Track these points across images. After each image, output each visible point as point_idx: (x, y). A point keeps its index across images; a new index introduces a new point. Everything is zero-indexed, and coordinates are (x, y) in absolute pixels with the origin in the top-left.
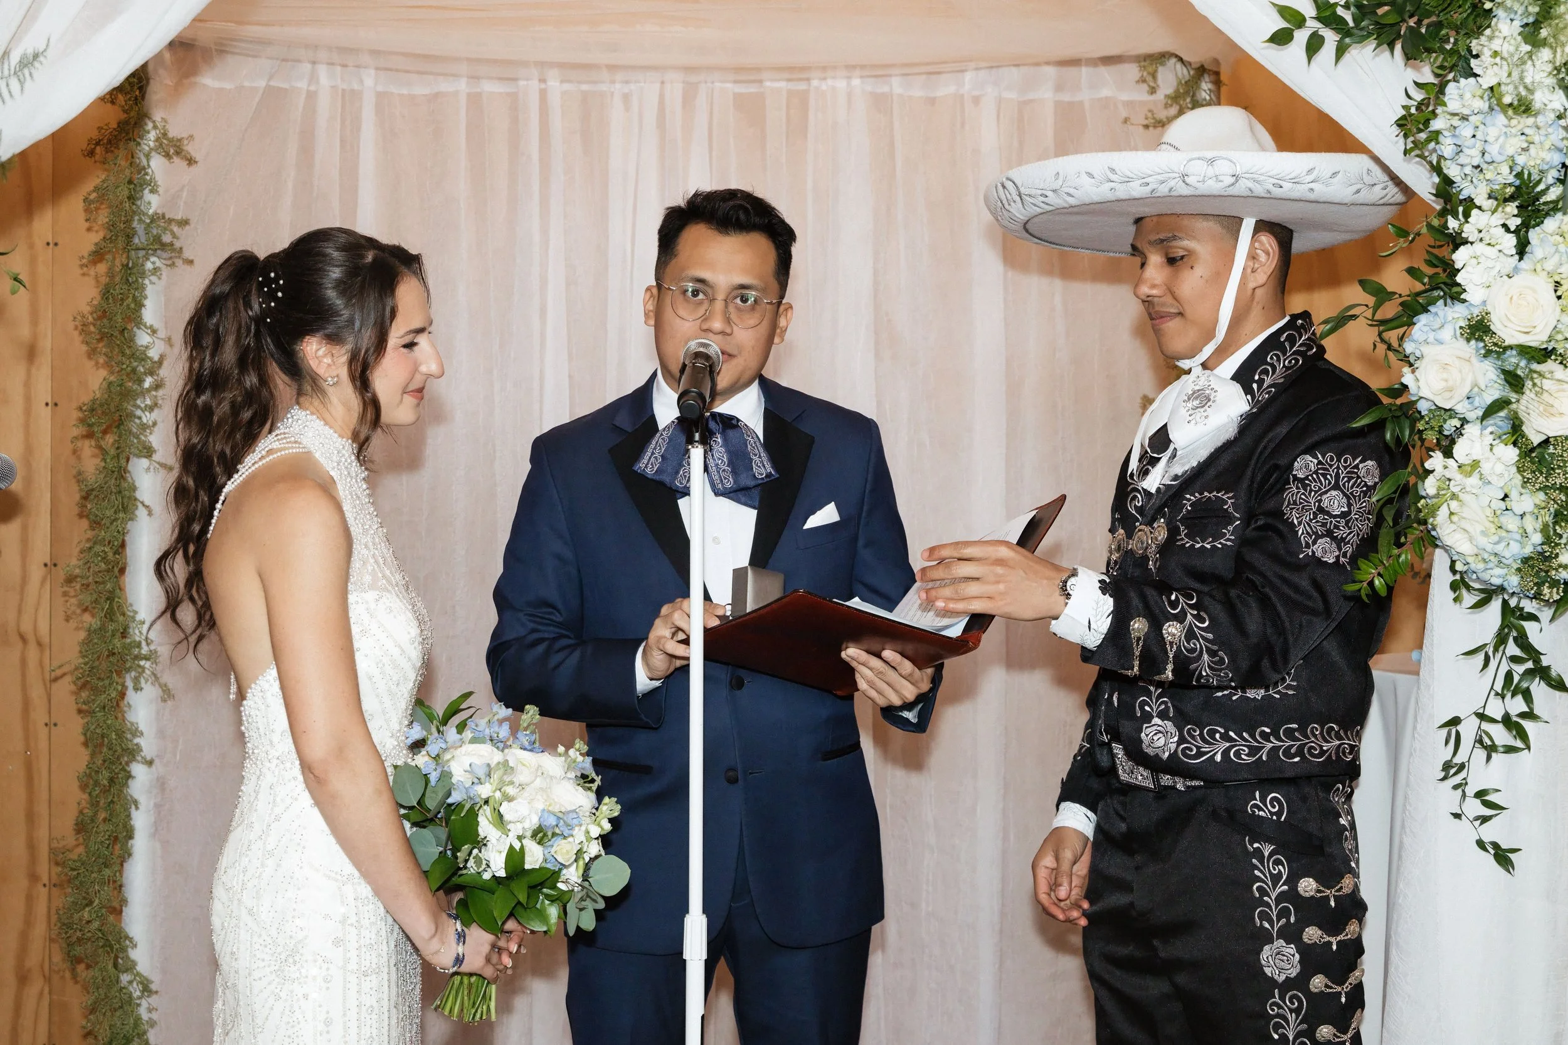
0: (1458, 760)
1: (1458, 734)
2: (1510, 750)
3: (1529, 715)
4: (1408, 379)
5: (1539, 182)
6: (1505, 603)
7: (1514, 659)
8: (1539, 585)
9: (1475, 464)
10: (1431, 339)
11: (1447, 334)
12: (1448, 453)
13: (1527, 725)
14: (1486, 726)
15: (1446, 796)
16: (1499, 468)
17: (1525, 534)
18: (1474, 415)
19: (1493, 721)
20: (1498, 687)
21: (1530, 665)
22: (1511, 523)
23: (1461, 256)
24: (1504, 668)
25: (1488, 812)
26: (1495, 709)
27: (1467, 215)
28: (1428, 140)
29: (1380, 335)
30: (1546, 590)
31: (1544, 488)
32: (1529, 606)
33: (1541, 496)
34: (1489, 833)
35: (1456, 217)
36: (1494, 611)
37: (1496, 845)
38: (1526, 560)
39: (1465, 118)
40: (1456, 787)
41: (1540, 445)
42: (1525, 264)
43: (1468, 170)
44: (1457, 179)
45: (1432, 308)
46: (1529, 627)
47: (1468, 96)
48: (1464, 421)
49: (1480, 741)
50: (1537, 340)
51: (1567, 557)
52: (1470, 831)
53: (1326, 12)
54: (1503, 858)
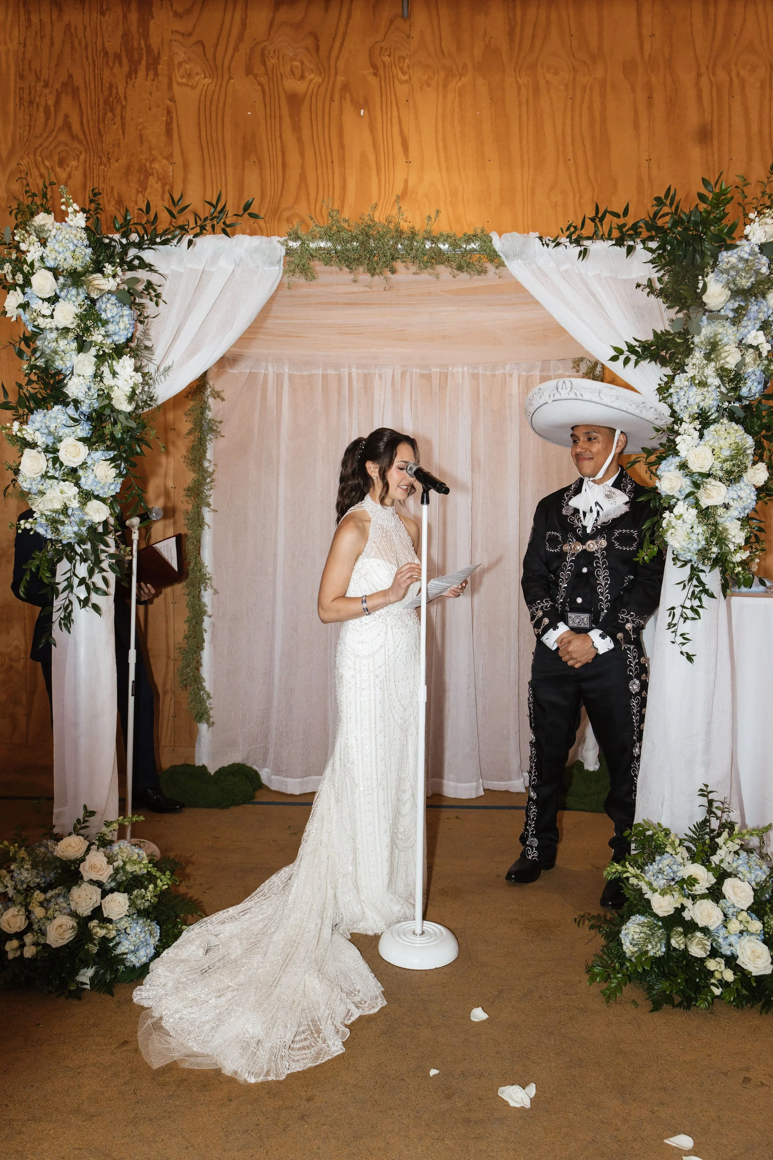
0: (674, 622)
1: (674, 613)
2: (693, 619)
3: (701, 607)
4: (657, 484)
5: (709, 412)
6: (692, 566)
7: (695, 586)
8: (704, 560)
9: (681, 515)
10: (666, 469)
11: (672, 468)
12: (671, 512)
13: (700, 610)
14: (684, 610)
15: (669, 635)
16: (690, 517)
17: (699, 541)
18: (681, 497)
19: (687, 608)
20: (689, 596)
21: (701, 588)
22: (694, 537)
23: (678, 439)
24: (692, 589)
25: (685, 641)
26: (688, 604)
27: (681, 424)
28: (668, 396)
29: (648, 467)
30: (706, 562)
31: (706, 525)
32: (701, 567)
33: (705, 527)
34: (685, 649)
35: (677, 425)
36: (688, 568)
37: (687, 653)
38: (699, 550)
39: (681, 388)
40: (673, 632)
41: (706, 509)
42: (702, 442)
43: (682, 407)
44: (678, 411)
45: (668, 459)
46: (701, 575)
47: (683, 380)
48: (678, 500)
49: (682, 616)
50: (705, 470)
51: (715, 549)
52: (677, 648)
53: (631, 349)
54: (690, 658)
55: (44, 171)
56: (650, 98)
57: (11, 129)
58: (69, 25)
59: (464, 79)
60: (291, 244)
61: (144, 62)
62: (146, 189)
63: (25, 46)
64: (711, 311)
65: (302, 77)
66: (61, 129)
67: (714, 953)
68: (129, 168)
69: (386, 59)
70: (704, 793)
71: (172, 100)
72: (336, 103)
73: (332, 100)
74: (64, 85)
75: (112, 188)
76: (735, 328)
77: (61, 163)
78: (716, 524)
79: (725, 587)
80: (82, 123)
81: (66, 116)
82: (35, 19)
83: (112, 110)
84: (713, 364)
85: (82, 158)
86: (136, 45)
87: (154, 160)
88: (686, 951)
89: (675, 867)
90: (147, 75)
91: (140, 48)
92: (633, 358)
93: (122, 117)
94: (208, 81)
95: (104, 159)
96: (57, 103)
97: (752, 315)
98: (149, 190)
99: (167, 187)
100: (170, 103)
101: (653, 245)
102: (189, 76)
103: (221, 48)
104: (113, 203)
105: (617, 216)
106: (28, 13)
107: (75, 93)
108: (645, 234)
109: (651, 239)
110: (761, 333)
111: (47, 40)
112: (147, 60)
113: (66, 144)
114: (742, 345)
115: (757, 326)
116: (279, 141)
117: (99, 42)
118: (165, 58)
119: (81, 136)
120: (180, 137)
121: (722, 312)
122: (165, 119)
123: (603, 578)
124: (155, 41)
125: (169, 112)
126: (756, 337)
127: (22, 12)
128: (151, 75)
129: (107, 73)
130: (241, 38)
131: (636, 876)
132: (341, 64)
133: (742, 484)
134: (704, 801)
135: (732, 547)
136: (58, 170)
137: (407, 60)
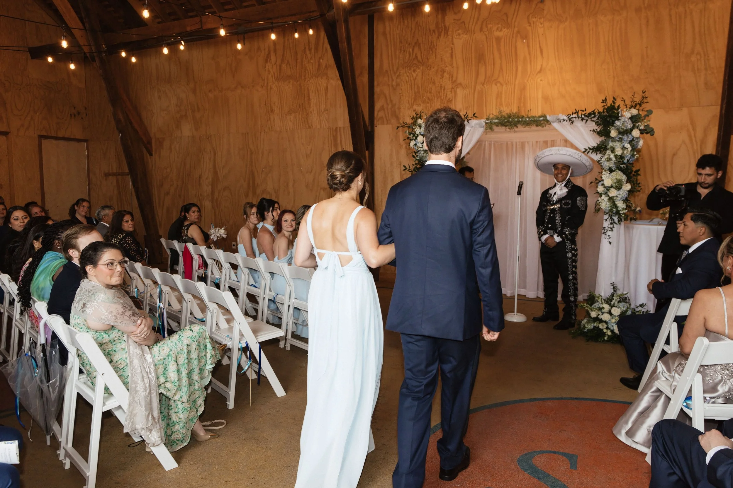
5: (612, 168)
13: (613, 228)
17: (609, 207)
21: (613, 221)
22: (608, 205)
24: (610, 222)
25: (609, 238)
26: (609, 226)
31: (611, 202)
34: (610, 240)
38: (610, 210)
41: (611, 197)
46: (613, 217)
47: (605, 158)
50: (610, 185)
51: (614, 210)
52: (607, 240)
53: (590, 149)
54: (610, 243)
55: (408, 74)
56: (648, 21)
57: (397, 61)
58: (417, 23)
59: (566, 24)
60: (487, 121)
61: (443, 32)
62: (443, 77)
63: (402, 32)
64: (613, 138)
65: (501, 30)
66: (414, 59)
67: (607, 328)
68: (437, 70)
69: (534, 19)
70: (612, 284)
71: (453, 44)
72: (514, 40)
73: (513, 37)
74: (416, 43)
75: (432, 78)
76: (620, 143)
77: (414, 71)
78: (614, 202)
79: (619, 221)
80: (421, 56)
81: (416, 54)
82: (406, 22)
83: (432, 50)
84: (613, 154)
85: (421, 68)
86: (440, 26)
87: (447, 66)
88: (599, 327)
89: (600, 305)
90: (444, 37)
91: (442, 27)
92: (591, 151)
93: (435, 52)
94: (465, 36)
95: (429, 68)
96: (413, 50)
97: (625, 140)
98: (444, 78)
99: (451, 76)
100: (452, 45)
101: (595, 119)
102: (459, 34)
103: (471, 24)
104: (432, 83)
105: (583, 111)
106: (403, 19)
107: (419, 45)
108: (593, 116)
109: (594, 117)
110: (629, 144)
111: (410, 29)
112: (445, 32)
113: (416, 64)
114: (624, 148)
115: (628, 142)
116: (492, 55)
117: (428, 27)
118: (450, 30)
119: (421, 61)
120: (456, 57)
121: (616, 139)
122: (450, 51)
123: (558, 218)
124: (447, 24)
125: (452, 49)
126: (627, 146)
127: (401, 19)
128: (446, 36)
129: (430, 37)
130: (478, 19)
131: (587, 307)
132: (516, 23)
133: (621, 190)
134: (612, 287)
135: (620, 208)
136: (413, 73)
137: (543, 19)
